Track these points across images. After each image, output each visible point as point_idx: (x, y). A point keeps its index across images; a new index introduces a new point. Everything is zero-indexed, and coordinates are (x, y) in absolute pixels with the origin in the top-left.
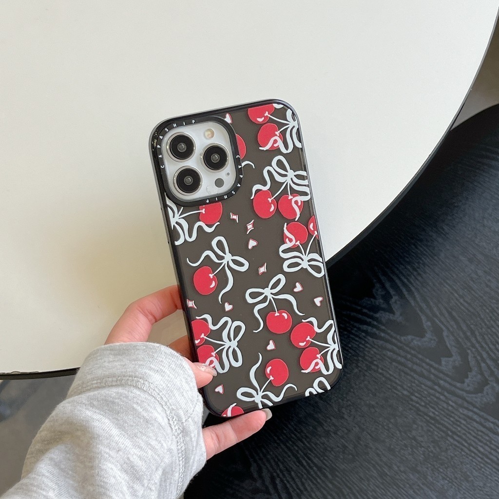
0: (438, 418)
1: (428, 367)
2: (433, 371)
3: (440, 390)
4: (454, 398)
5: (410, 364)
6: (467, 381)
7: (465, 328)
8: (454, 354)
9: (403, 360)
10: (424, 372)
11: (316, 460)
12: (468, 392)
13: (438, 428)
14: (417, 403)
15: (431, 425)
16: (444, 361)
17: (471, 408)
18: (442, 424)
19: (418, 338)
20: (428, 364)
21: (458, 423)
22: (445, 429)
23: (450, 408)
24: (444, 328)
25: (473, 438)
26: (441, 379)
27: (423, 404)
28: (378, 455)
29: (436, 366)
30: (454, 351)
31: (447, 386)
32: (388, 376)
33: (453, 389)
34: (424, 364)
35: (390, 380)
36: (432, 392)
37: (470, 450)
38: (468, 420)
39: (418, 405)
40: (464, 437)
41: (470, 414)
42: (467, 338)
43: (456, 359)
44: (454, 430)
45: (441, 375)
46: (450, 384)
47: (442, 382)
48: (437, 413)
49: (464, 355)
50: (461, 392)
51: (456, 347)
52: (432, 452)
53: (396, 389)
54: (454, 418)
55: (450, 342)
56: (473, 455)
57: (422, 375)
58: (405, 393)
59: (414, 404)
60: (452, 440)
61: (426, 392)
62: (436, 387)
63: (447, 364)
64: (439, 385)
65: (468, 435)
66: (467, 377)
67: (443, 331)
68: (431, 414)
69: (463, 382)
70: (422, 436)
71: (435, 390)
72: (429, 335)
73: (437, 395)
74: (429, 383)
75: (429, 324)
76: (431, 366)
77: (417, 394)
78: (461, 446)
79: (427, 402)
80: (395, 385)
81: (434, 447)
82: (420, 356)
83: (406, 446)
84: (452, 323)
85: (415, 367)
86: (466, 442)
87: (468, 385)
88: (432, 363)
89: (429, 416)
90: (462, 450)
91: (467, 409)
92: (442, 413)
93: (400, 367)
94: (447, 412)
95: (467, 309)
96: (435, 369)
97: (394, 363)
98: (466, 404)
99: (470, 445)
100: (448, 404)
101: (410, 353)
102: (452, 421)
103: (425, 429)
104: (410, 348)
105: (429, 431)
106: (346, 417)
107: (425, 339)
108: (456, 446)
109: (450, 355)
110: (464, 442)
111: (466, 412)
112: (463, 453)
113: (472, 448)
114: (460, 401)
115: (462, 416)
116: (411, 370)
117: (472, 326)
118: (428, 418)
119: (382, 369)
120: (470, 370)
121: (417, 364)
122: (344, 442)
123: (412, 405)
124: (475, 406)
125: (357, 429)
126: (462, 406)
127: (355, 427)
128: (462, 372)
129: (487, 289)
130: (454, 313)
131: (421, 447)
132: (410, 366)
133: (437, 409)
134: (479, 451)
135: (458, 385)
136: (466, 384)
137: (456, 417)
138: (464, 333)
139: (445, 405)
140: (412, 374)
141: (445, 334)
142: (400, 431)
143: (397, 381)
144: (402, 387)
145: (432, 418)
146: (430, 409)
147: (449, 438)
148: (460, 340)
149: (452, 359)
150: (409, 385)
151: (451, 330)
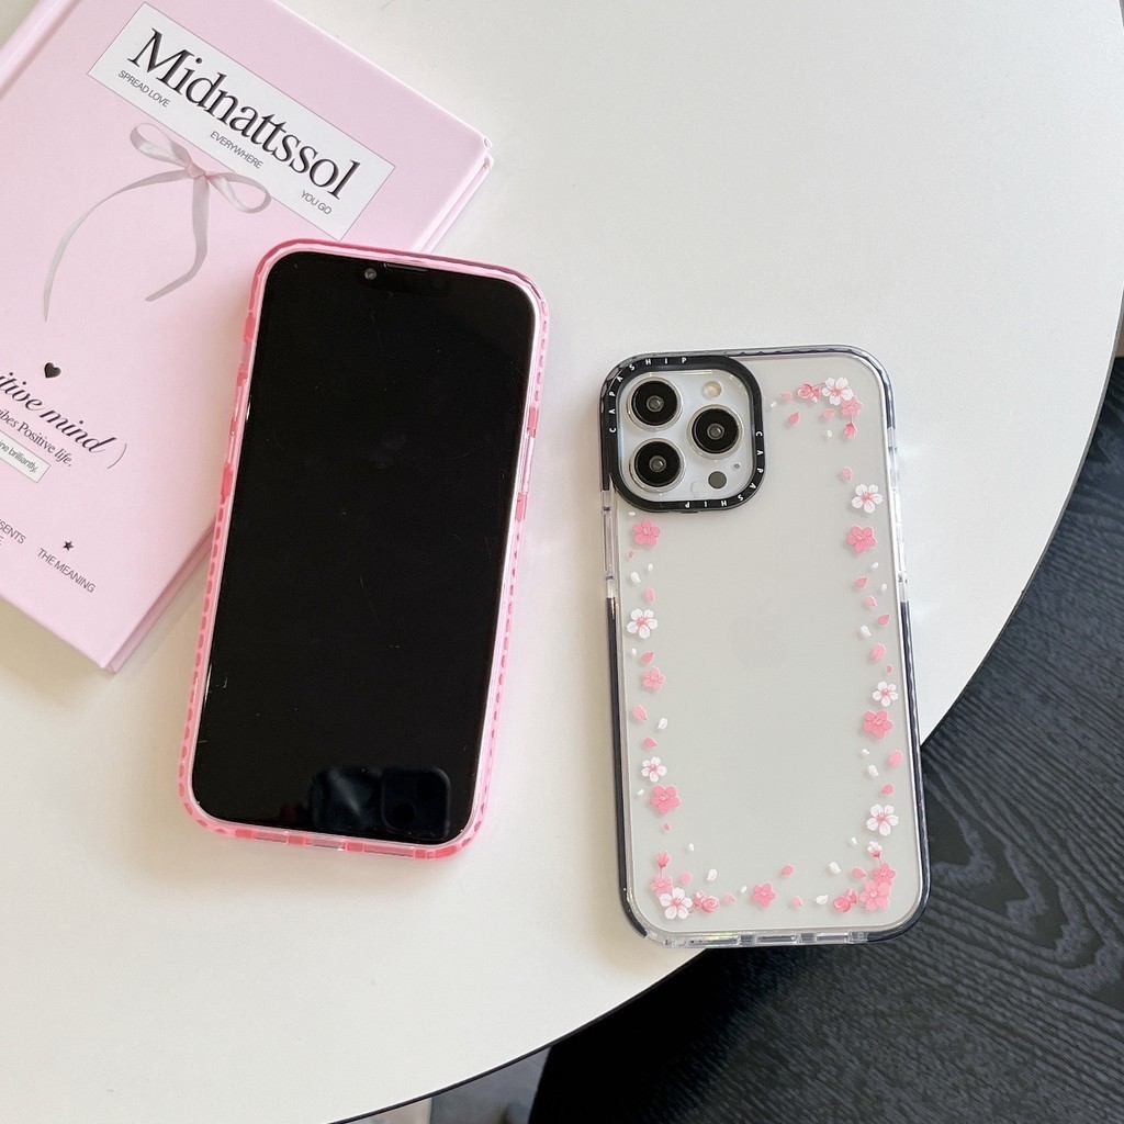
0: (1012, 1024)
1: (981, 924)
2: (993, 930)
3: (1010, 967)
4: (1040, 981)
5: (946, 922)
6: (1061, 943)
7: (1046, 838)
8: (1029, 891)
10: (977, 934)
12: (1064, 965)
13: (1016, 1045)
14: (969, 998)
15: (1001, 1041)
16: (1012, 908)
17: (1076, 997)
18: (1024, 1037)
19: (957, 867)
20: (982, 917)
21: (1053, 1030)
22: (1028, 1045)
23: (1035, 1002)
24: (1005, 840)
25: (1084, 1057)
26: (1011, 944)
27: (980, 999)
28: (904, 1113)
29: (998, 918)
30: (1031, 886)
31: (1024, 956)
33: (1036, 961)
34: (974, 918)
35: (914, 958)
36: (996, 972)
37: (1080, 1081)
38: (1071, 1021)
39: (970, 1003)
40: (1066, 1056)
41: (1074, 1009)
42: (1053, 856)
43: (1035, 901)
44: (1046, 1044)
45: (1010, 937)
46: (1028, 952)
47: (1013, 951)
48: (1008, 1014)
49: (1050, 892)
50: (1050, 968)
51: (1030, 876)
52: (1008, 1094)
53: (925, 975)
54: (1043, 1020)
55: (1020, 869)
56: (1087, 1090)
57: (973, 941)
58: (944, 980)
59: (963, 1000)
60: (1043, 1066)
61: (983, 975)
62: (1003, 963)
63: (1019, 914)
64: (1008, 958)
65: (1073, 1050)
66: (1060, 935)
67: (1003, 846)
68: (1000, 1019)
69: (1054, 947)
70: (984, 1065)
71: (1001, 968)
72: (977, 859)
73: (1007, 977)
74: (989, 956)
75: (975, 835)
76: (989, 920)
77: (966, 981)
78: (1063, 1076)
79: (989, 993)
80: (920, 966)
81: (1011, 1084)
82: (965, 903)
83: (956, 1088)
84: (1021, 828)
85: (958, 926)
86: (1072, 1066)
87: (1065, 951)
88: (990, 914)
89: (993, 1022)
90: (1065, 1082)
91: (1068, 999)
92: (1020, 1012)
94: (1029, 1009)
95: (1047, 798)
96: (997, 925)
98: (1063, 990)
99: (1080, 1071)
100: (1029, 993)
102: (1040, 1028)
103: (989, 1049)
104: (943, 887)
105: (999, 1052)
106: (832, 1041)
107: (968, 868)
108: (1052, 1076)
109: (1025, 896)
110: (1068, 1068)
111: (1064, 1005)
112: (1068, 1088)
113: (1084, 1077)
114: (1052, 985)
115: (1060, 1015)
116: (949, 931)
117: (1060, 832)
118: (993, 1027)
120: (1065, 921)
121: (960, 919)
122: (833, 1093)
123: (959, 1004)
124: (1080, 992)
125: (855, 1066)
126: (1058, 996)
127: (851, 1061)
128: (1049, 927)
129: (1083, 754)
130: (1023, 809)
131: (986, 1085)
132: (946, 925)
133: (1008, 1005)
134: (1099, 1082)
135: (1045, 952)
136: (1060, 949)
137: (1048, 1019)
138: (1046, 847)
139: (1024, 998)
140: (952, 939)
141: (1008, 854)
142: (942, 1060)
143: (926, 958)
144: (937, 969)
145: (1000, 1025)
146: (996, 1007)
147: (1038, 1063)
148: (1040, 861)
149: (1027, 903)
150: (949, 964)
151: (1020, 842)
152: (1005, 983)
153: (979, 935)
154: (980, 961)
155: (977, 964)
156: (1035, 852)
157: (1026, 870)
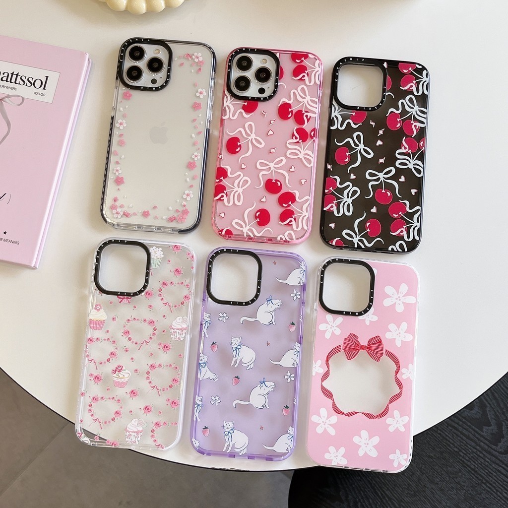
0: (477, 470)
1: (473, 432)
2: (477, 435)
3: (480, 449)
4: (489, 456)
5: (460, 429)
6: (500, 444)
7: (502, 406)
8: (492, 424)
9: (456, 425)
10: (471, 435)
11: (388, 493)
12: (500, 453)
13: (477, 477)
14: (463, 457)
15: (472, 475)
16: (485, 428)
17: (501, 464)
18: (480, 475)
19: (468, 410)
20: (474, 430)
21: (491, 475)
22: (481, 478)
23: (486, 463)
24: (488, 405)
25: (500, 486)
26: (481, 441)
27: (467, 458)
28: (433, 493)
29: (479, 432)
30: (493, 422)
31: (486, 447)
32: (444, 436)
33: (489, 449)
34: (471, 430)
35: (447, 440)
36: (475, 450)
37: (497, 495)
38: (498, 473)
39: (463, 459)
40: (494, 485)
41: (500, 469)
43: (493, 428)
44: (487, 479)
45: (482, 439)
46: (488, 446)
47: (482, 444)
48: (476, 466)
49: (499, 426)
50: (495, 453)
51: (494, 419)
52: (470, 494)
53: (449, 446)
54: (488, 470)
55: (490, 415)
56: (499, 498)
57: (468, 437)
58: (456, 449)
59: (461, 458)
60: (485, 487)
61: (470, 451)
62: (478, 448)
63: (487, 431)
64: (479, 446)
65: (497, 484)
66: (500, 442)
67: (486, 407)
68: (473, 467)
69: (497, 445)
70: (465, 482)
71: (477, 449)
72: (476, 409)
73: (478, 453)
74: (473, 444)
76: (476, 431)
77: (463, 451)
78: (491, 492)
79: (471, 457)
80: (449, 443)
81: (472, 490)
82: (469, 424)
83: (452, 488)
84: (494, 401)
85: (464, 431)
86: (495, 489)
87: (501, 448)
88: (477, 429)
89: (471, 468)
90: (492, 494)
91: (498, 465)
92: (481, 466)
93: (453, 430)
94: (484, 466)
97: (449, 427)
98: (497, 461)
99: (497, 491)
100: (485, 460)
101: (461, 421)
102: (487, 473)
103: (467, 477)
105: (470, 479)
107: (472, 412)
108: (488, 491)
109: (490, 426)
110: (493, 489)
111: (497, 467)
112: (492, 496)
113: (498, 493)
114: (494, 459)
115: (494, 470)
116: (461, 433)
118: (470, 469)
119: (440, 430)
120: (503, 437)
121: (465, 429)
123: (459, 459)
124: (503, 463)
125: (418, 473)
126: (495, 463)
127: (417, 471)
128: (497, 438)
130: (496, 395)
131: (463, 489)
132: (461, 430)
133: (477, 463)
134: (504, 496)
135: (494, 447)
136: (499, 447)
137: (490, 470)
138: (502, 409)
139: (483, 461)
140: (461, 436)
141: (488, 409)
142: (450, 477)
143: (451, 440)
144: (454, 445)
145: (472, 469)
146: (472, 463)
147: (483, 485)
148: (498, 414)
149: (491, 428)
150: (458, 444)
151: (493, 406)
152: (478, 455)
153: (472, 436)
154: (470, 445)
155: (469, 447)
156: (498, 411)
157: (493, 417)
